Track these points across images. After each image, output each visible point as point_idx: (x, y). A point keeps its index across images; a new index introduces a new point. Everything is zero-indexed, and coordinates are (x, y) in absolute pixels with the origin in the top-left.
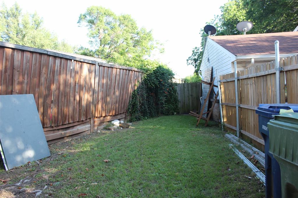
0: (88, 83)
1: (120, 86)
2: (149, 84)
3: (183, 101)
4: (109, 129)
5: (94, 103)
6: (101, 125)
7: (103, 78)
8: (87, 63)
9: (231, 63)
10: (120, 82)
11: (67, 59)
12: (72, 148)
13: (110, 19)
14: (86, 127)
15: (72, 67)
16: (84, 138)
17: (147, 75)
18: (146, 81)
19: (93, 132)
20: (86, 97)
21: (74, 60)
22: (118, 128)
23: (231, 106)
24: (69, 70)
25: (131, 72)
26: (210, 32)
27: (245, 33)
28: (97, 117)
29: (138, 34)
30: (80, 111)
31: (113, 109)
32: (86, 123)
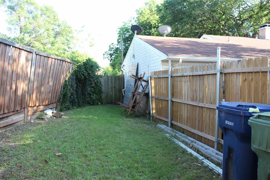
0: (25, 71)
1: (54, 76)
2: (79, 75)
3: (107, 92)
4: (43, 119)
5: (29, 92)
6: (34, 115)
7: (39, 68)
8: (25, 51)
9: (160, 61)
10: (54, 72)
11: (6, 45)
12: (10, 141)
13: (32, 8)
14: (20, 117)
15: (10, 54)
16: (19, 129)
17: (77, 66)
18: (76, 72)
19: (27, 122)
20: (22, 86)
21: (13, 47)
22: (51, 117)
23: (161, 99)
24: (7, 56)
25: (64, 62)
26: (137, 31)
27: (165, 36)
28: (30, 107)
29: (59, 26)
30: (15, 100)
31: (47, 99)
32: (21, 113)
